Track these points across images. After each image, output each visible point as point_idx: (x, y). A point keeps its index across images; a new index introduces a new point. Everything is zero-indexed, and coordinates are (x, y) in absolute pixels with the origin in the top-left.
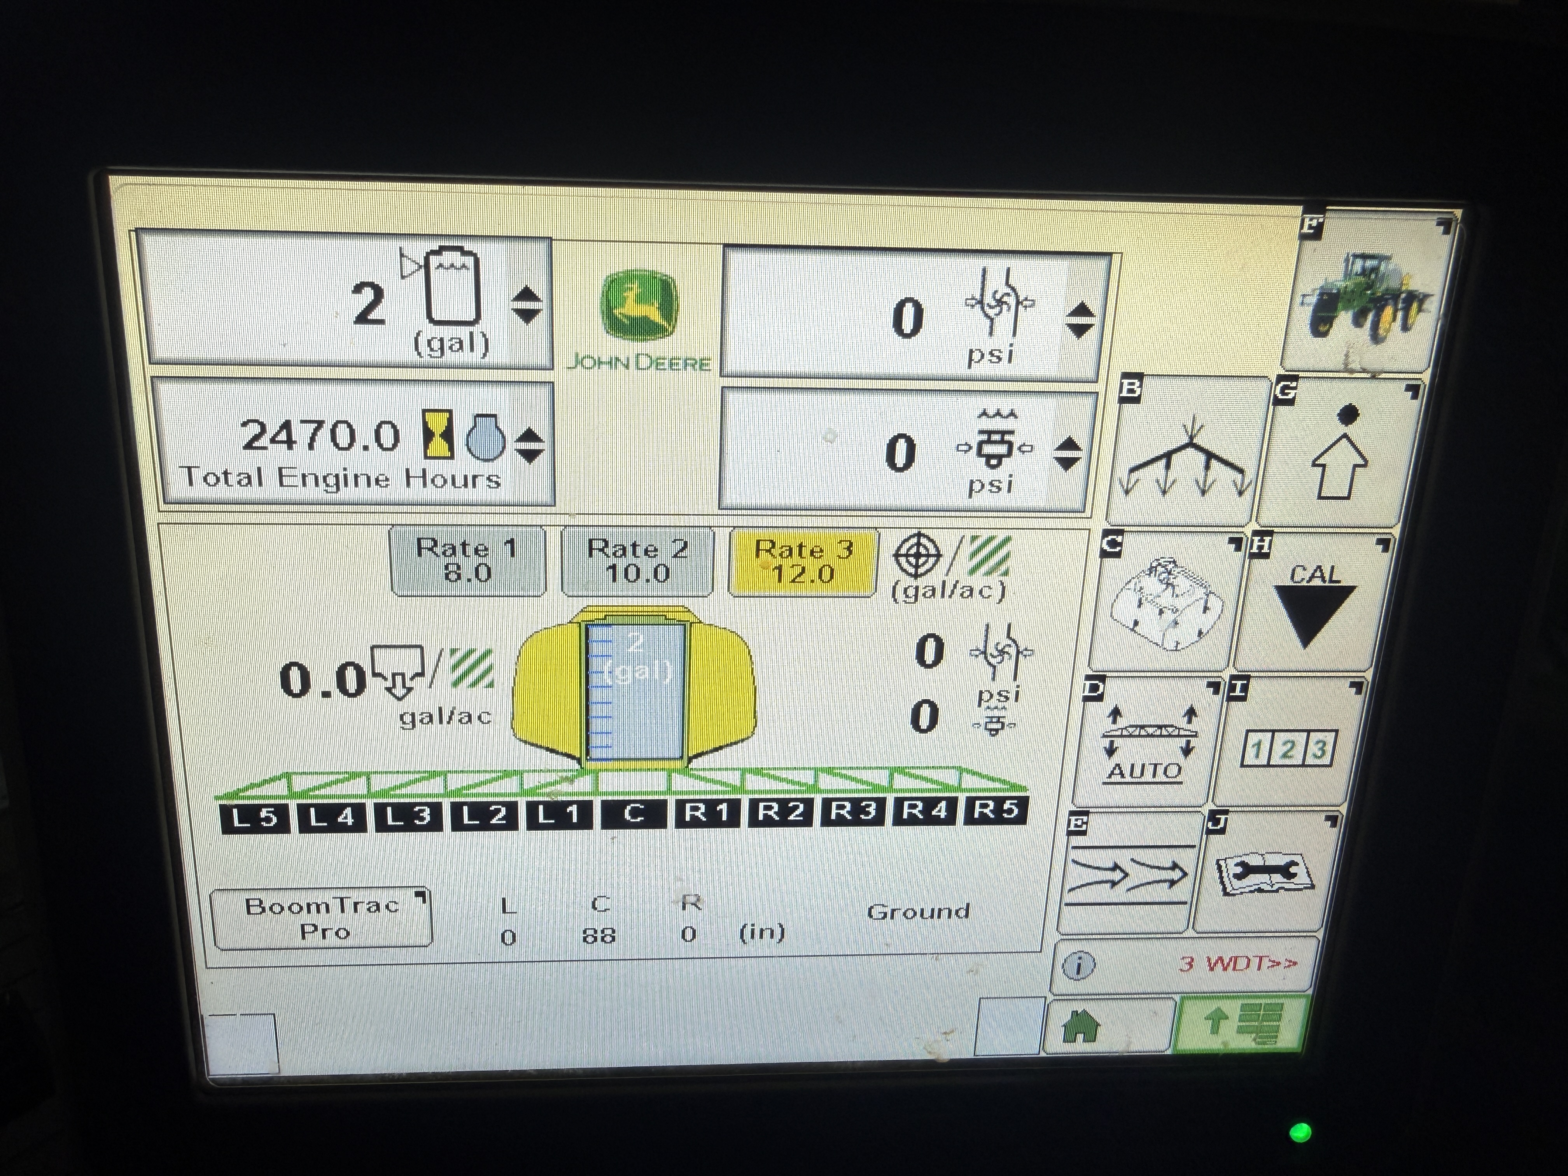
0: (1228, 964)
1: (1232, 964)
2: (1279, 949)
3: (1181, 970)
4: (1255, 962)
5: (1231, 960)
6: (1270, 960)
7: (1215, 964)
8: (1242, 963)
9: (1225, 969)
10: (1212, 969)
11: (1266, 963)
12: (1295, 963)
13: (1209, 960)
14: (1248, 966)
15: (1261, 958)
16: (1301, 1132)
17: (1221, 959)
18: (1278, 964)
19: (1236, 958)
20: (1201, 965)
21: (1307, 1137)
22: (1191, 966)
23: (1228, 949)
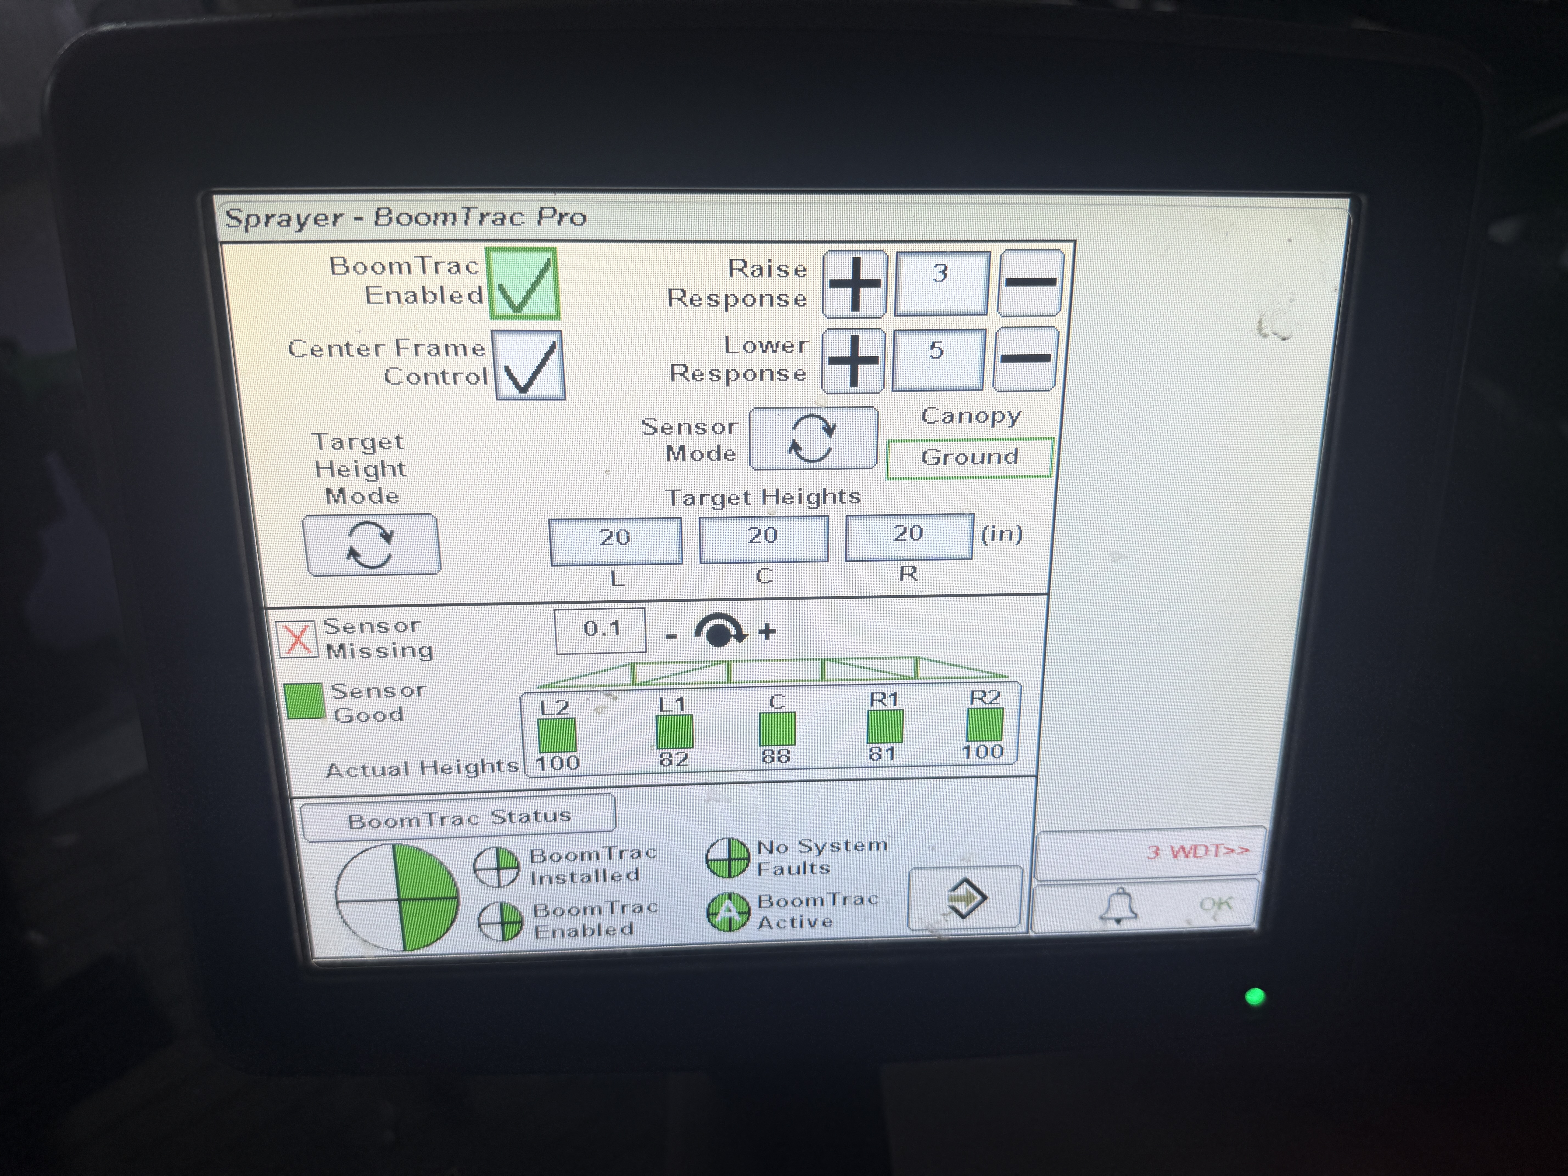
0: (1189, 852)
1: (1192, 851)
2: (1233, 839)
3: (1149, 858)
4: (1213, 849)
5: (1191, 848)
6: (1225, 848)
7: (1178, 853)
8: (1201, 851)
9: (1187, 856)
10: (1175, 857)
11: (1222, 850)
12: (1247, 850)
13: (1172, 848)
14: (1206, 853)
15: (1217, 846)
16: (1255, 996)
17: (1183, 848)
18: (1232, 851)
19: (1196, 847)
20: (1166, 853)
21: (1258, 1002)
22: (1157, 854)
23: (1187, 840)
